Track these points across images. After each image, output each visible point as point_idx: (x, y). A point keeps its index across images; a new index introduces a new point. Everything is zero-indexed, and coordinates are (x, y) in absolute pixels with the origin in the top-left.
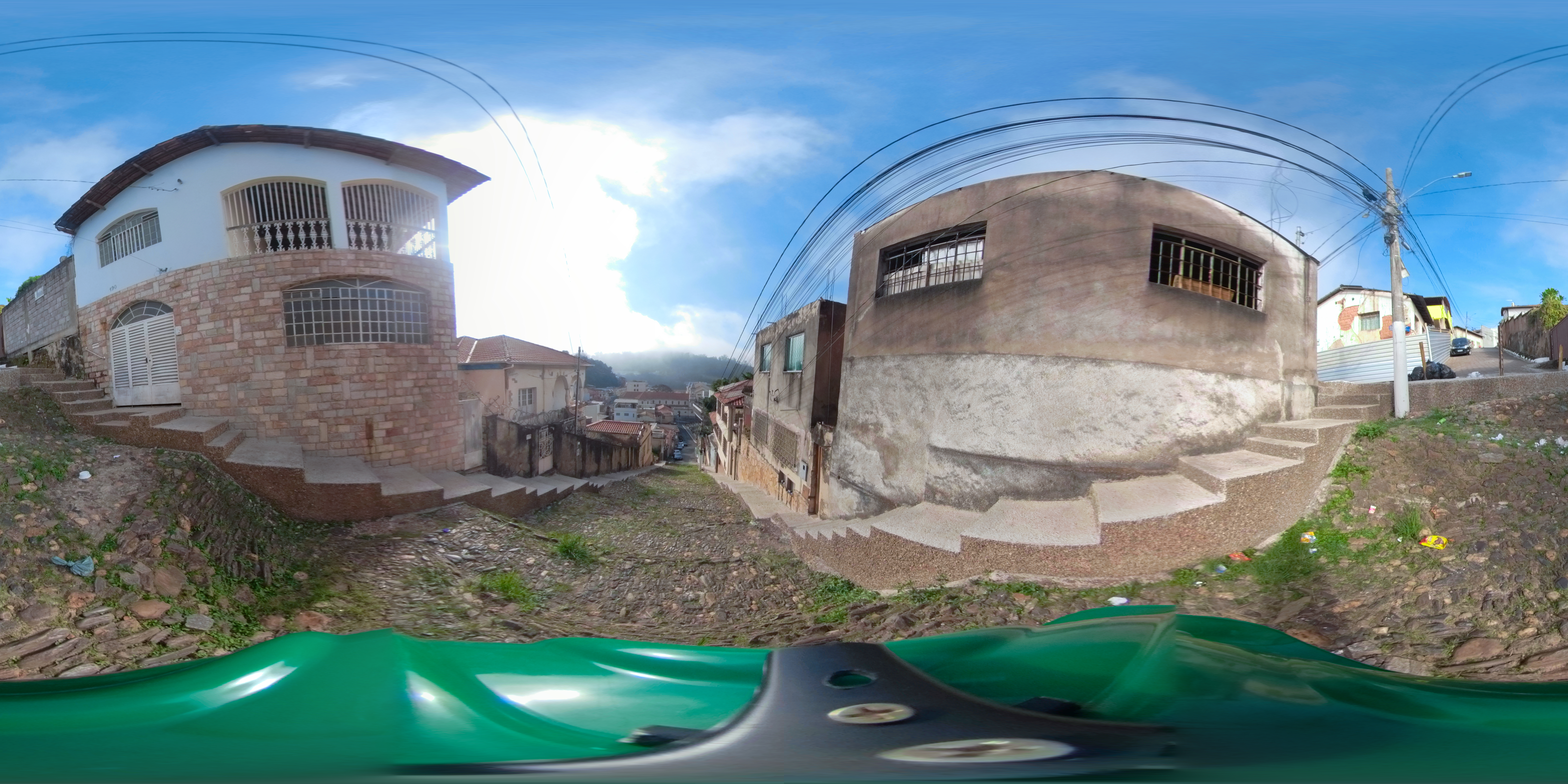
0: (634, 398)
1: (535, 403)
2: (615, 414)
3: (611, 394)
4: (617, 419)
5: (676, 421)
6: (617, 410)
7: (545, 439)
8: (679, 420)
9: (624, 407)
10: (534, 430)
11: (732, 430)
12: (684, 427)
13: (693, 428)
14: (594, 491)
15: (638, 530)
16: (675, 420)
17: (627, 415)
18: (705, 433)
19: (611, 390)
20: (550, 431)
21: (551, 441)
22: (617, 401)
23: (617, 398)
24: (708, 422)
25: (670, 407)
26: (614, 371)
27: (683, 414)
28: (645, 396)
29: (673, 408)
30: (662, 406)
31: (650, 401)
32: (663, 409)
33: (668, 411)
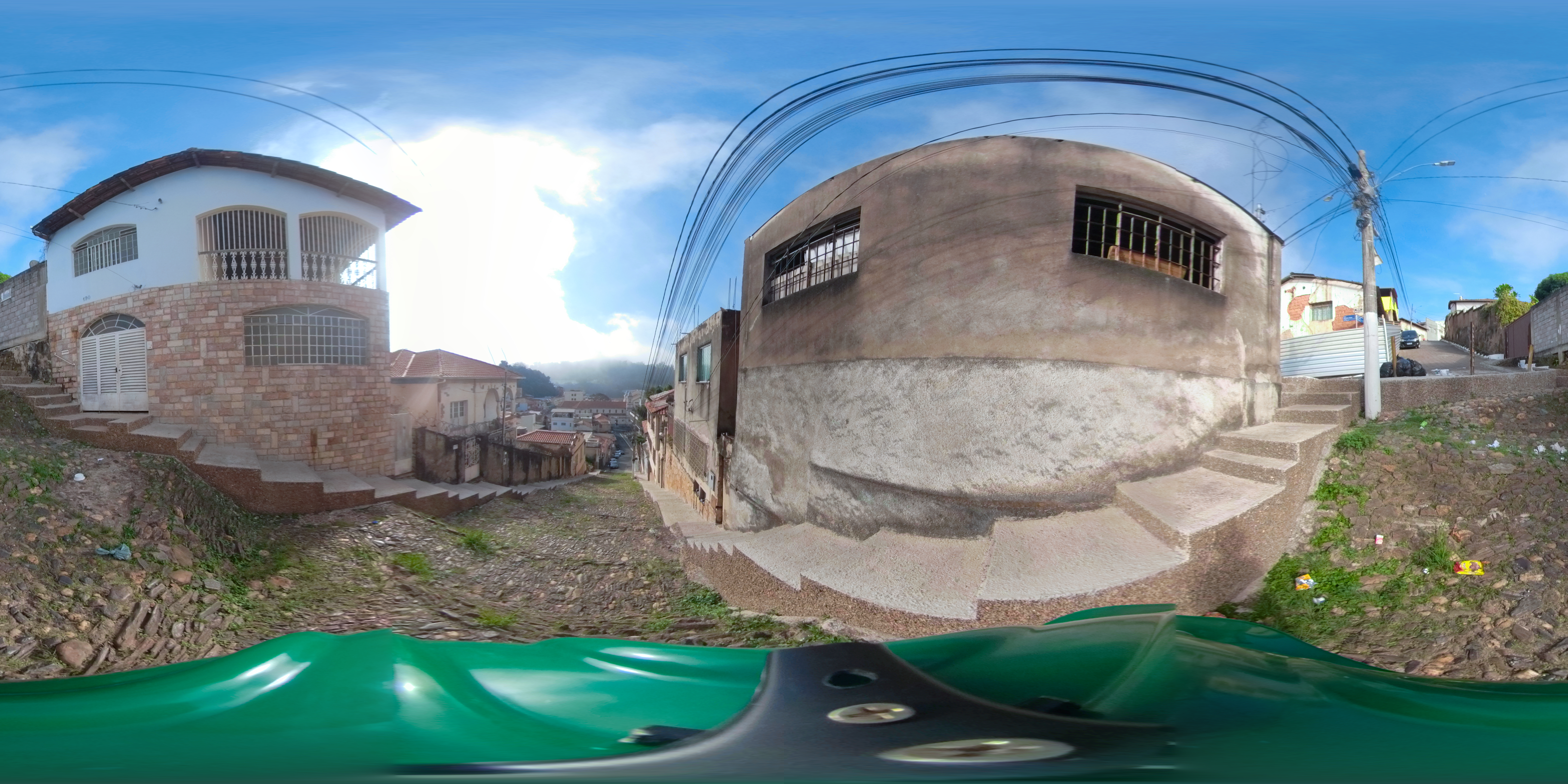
0: (571, 407)
1: (466, 415)
2: (551, 423)
3: (547, 404)
4: (554, 428)
5: (614, 429)
6: (554, 420)
7: (472, 449)
8: (615, 429)
9: (561, 416)
10: (461, 441)
12: (621, 435)
13: (630, 437)
14: (519, 498)
15: (545, 532)
16: (612, 428)
17: (563, 424)
18: (640, 442)
19: (548, 399)
20: (478, 442)
21: (478, 451)
22: (554, 411)
23: (554, 407)
24: (642, 431)
25: (607, 415)
26: (552, 381)
27: (620, 422)
28: (583, 405)
29: (610, 417)
30: (600, 415)
31: (587, 410)
32: (600, 418)
33: (605, 420)
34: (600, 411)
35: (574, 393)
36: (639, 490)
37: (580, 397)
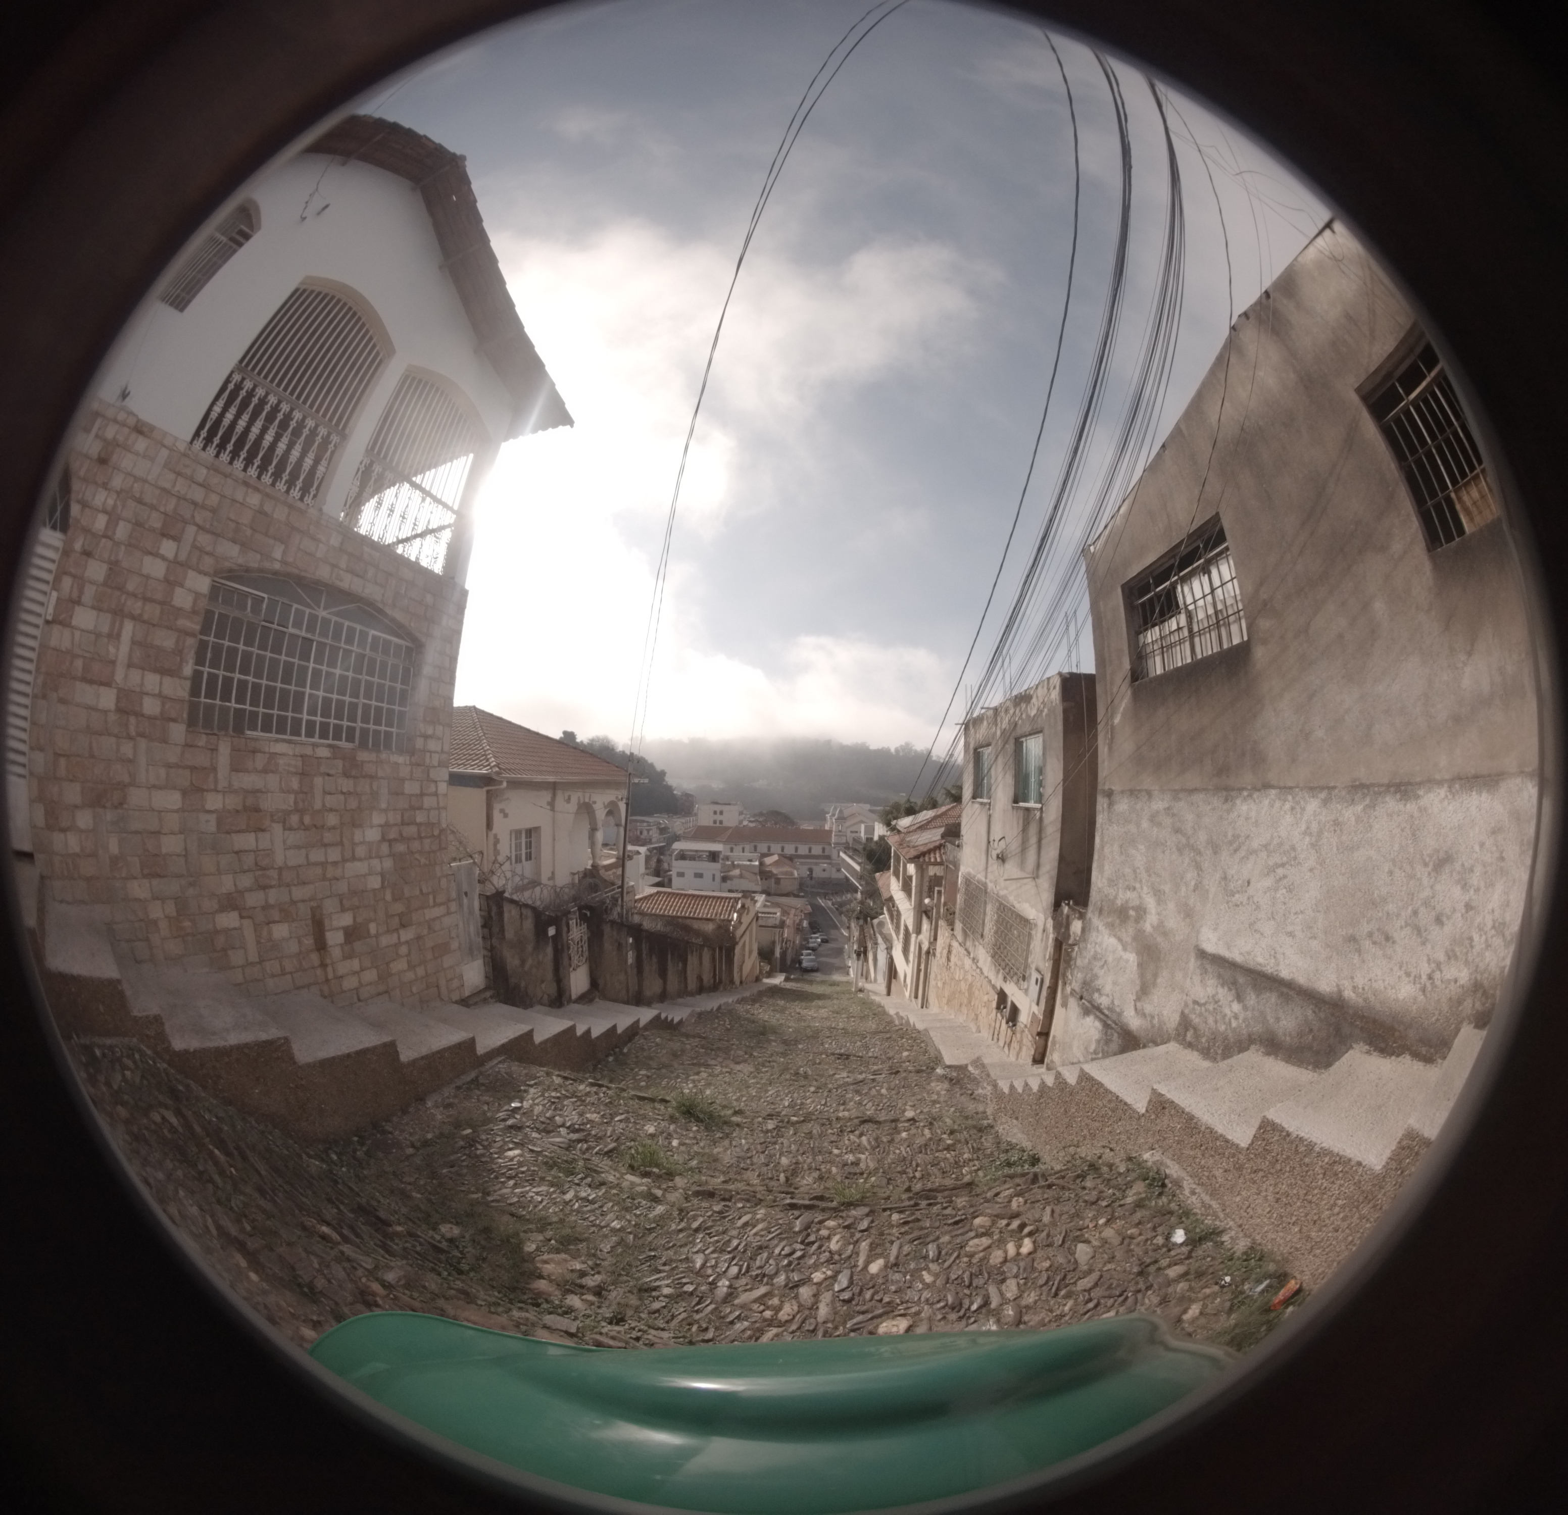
0: (712, 839)
1: (538, 858)
2: (673, 873)
3: (663, 831)
4: (678, 884)
5: (804, 889)
6: (678, 866)
7: (576, 933)
8: (810, 888)
9: (693, 858)
11: (922, 912)
12: (821, 902)
13: (841, 905)
16: (802, 886)
17: (699, 876)
18: (866, 916)
19: (664, 820)
20: (582, 916)
21: (585, 938)
22: (678, 846)
23: (677, 838)
24: (873, 892)
25: (791, 858)
26: (670, 780)
27: (818, 873)
28: (738, 836)
29: (798, 862)
30: (775, 858)
31: (747, 847)
32: (776, 863)
33: (786, 869)
34: (776, 848)
35: (718, 808)
36: (879, 1013)
37: (731, 818)
